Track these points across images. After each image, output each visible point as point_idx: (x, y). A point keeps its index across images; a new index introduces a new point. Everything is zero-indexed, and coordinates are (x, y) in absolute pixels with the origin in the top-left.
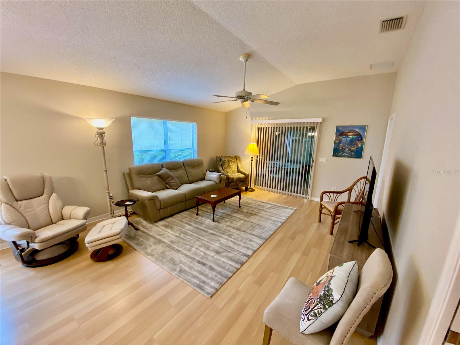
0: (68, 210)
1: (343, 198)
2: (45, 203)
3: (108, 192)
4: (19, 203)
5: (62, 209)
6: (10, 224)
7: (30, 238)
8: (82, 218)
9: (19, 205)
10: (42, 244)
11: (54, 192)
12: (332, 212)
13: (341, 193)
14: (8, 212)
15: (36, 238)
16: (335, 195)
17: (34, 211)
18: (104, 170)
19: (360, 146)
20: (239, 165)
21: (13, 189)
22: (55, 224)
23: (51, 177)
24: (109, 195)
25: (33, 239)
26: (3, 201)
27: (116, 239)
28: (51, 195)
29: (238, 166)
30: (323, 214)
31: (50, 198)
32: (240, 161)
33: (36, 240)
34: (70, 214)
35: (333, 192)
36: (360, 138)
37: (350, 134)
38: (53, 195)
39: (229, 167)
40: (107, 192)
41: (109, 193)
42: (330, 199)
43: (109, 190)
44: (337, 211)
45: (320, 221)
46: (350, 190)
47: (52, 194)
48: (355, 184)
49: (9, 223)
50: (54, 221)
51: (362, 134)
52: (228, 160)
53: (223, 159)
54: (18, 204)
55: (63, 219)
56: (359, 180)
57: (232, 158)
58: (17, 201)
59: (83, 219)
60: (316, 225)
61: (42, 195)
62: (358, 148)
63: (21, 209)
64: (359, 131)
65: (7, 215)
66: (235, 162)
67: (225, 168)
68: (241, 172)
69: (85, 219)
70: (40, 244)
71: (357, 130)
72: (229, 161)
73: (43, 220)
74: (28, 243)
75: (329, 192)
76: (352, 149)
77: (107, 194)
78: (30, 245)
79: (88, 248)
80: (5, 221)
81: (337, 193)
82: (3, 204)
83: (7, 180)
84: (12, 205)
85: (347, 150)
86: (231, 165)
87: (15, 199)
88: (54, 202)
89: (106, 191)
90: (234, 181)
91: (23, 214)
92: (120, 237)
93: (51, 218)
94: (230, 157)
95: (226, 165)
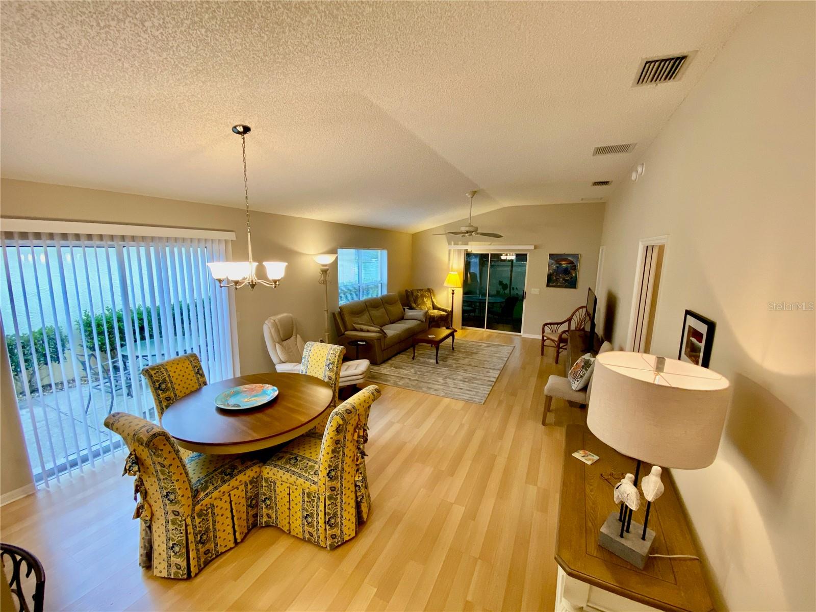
1: (564, 327)
12: (556, 341)
13: (561, 323)
16: (556, 326)
19: (574, 275)
20: (434, 300)
29: (433, 302)
30: (546, 346)
32: (434, 295)
36: (574, 267)
37: (564, 262)
39: (423, 303)
42: (551, 331)
44: (561, 340)
45: (542, 354)
46: (569, 320)
48: (574, 313)
52: (421, 295)
56: (577, 310)
57: (425, 292)
60: (539, 358)
64: (572, 260)
67: (418, 305)
68: (439, 309)
71: (570, 259)
72: (423, 296)
76: (566, 278)
81: (558, 324)
85: (561, 279)
86: (425, 300)
90: (436, 319)
94: (422, 290)
95: (419, 301)
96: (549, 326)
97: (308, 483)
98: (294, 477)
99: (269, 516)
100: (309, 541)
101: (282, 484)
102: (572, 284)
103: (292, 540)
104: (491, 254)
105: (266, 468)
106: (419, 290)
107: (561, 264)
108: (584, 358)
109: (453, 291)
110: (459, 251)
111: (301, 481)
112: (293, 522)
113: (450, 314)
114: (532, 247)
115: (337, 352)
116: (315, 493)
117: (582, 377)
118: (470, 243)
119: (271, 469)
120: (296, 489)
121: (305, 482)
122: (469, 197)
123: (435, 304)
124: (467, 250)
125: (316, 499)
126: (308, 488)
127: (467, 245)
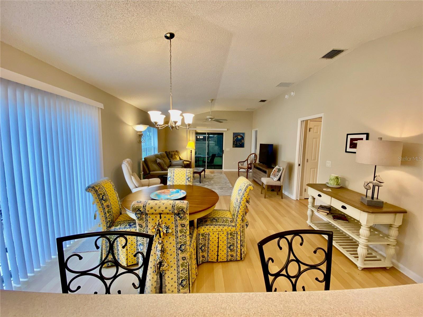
13: (244, 162)
35: (242, 162)
36: (243, 138)
37: (239, 136)
39: (176, 158)
46: (247, 160)
51: (243, 137)
53: (171, 153)
62: (242, 143)
66: (177, 155)
67: (173, 159)
71: (241, 135)
72: (175, 154)
75: (241, 162)
86: (176, 156)
94: (174, 151)
95: (174, 157)
96: (240, 163)
97: (230, 228)
98: (221, 227)
99: (203, 257)
100: (231, 261)
101: (213, 234)
102: (242, 146)
103: (221, 264)
104: (207, 133)
105: (201, 228)
106: (173, 151)
107: (238, 137)
108: (277, 168)
109: (191, 151)
110: (193, 130)
111: (226, 227)
112: (221, 254)
113: (191, 162)
114: (226, 130)
115: (191, 171)
116: (234, 231)
117: (277, 175)
118: (197, 127)
119: (205, 227)
120: (223, 233)
121: (228, 228)
122: (210, 102)
123: (181, 158)
124: (196, 130)
125: (235, 234)
126: (230, 230)
127: (196, 128)
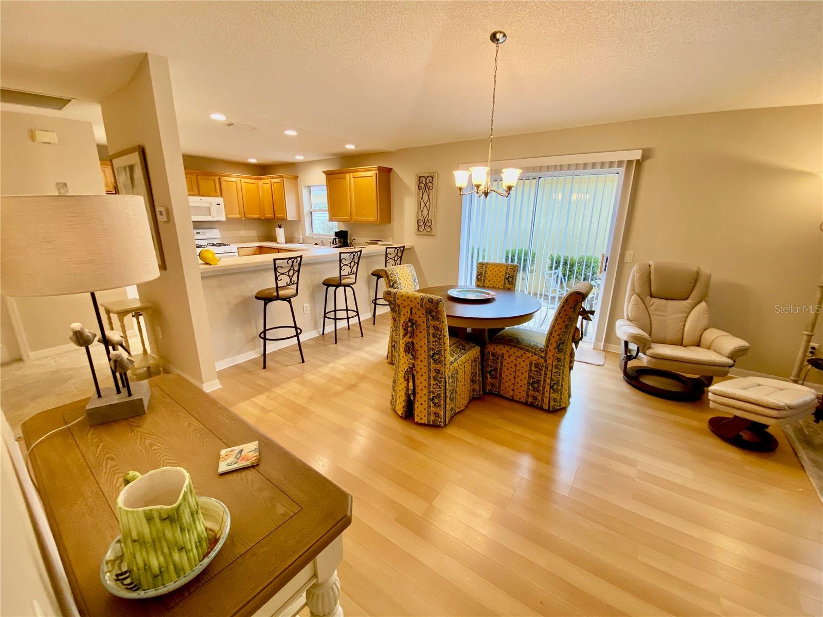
0: (711, 335)
2: (684, 312)
3: (810, 334)
4: (653, 300)
5: (705, 330)
6: (631, 321)
7: (644, 345)
8: (727, 355)
9: (652, 302)
10: (653, 360)
11: (705, 301)
14: (636, 306)
15: (650, 348)
17: (664, 318)
18: (819, 286)
21: (653, 280)
22: (685, 347)
23: (710, 276)
24: (809, 341)
25: (646, 348)
26: (636, 291)
27: (767, 416)
28: (699, 303)
31: (693, 308)
33: (648, 352)
34: (713, 341)
38: (701, 304)
40: (806, 333)
41: (810, 336)
43: (812, 331)
47: (701, 302)
49: (631, 319)
50: (684, 342)
54: (651, 300)
55: (699, 346)
58: (652, 296)
59: (729, 357)
61: (686, 299)
63: (651, 308)
65: (634, 309)
69: (732, 359)
70: (650, 358)
73: (671, 334)
74: (638, 351)
77: (805, 337)
78: (639, 354)
79: (710, 400)
80: (628, 317)
82: (634, 294)
83: (651, 267)
84: (644, 300)
87: (649, 292)
88: (698, 314)
89: (806, 331)
91: (652, 316)
92: (779, 416)
93: (683, 336)
